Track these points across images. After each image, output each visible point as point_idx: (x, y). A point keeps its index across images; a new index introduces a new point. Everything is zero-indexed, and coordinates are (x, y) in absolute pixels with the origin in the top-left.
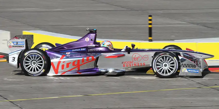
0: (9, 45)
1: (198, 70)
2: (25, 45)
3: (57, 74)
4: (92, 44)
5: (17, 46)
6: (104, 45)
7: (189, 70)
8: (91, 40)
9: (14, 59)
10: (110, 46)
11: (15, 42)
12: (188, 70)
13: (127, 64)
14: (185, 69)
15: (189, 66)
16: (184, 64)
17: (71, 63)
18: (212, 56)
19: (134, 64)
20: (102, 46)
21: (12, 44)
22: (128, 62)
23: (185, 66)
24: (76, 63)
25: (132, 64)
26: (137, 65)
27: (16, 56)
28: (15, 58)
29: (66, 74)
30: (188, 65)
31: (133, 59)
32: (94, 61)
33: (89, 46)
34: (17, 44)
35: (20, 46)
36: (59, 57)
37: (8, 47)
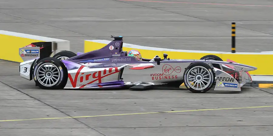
0: (21, 53)
1: (237, 85)
2: (39, 54)
3: (75, 87)
4: (117, 53)
5: (30, 55)
6: (130, 54)
7: (226, 84)
8: (117, 48)
9: (26, 70)
10: (138, 56)
11: (28, 50)
12: (224, 84)
13: (157, 77)
14: (221, 83)
15: (226, 79)
16: (221, 77)
17: (91, 74)
18: (255, 69)
19: (165, 77)
20: (129, 55)
21: (25, 53)
22: (157, 75)
23: (221, 80)
24: (97, 75)
25: (162, 77)
26: (168, 77)
27: (29, 67)
28: (27, 68)
29: (85, 87)
30: (224, 78)
31: (164, 71)
32: (118, 73)
33: (113, 55)
34: (30, 53)
35: (33, 55)
36: (77, 68)
37: (20, 56)
